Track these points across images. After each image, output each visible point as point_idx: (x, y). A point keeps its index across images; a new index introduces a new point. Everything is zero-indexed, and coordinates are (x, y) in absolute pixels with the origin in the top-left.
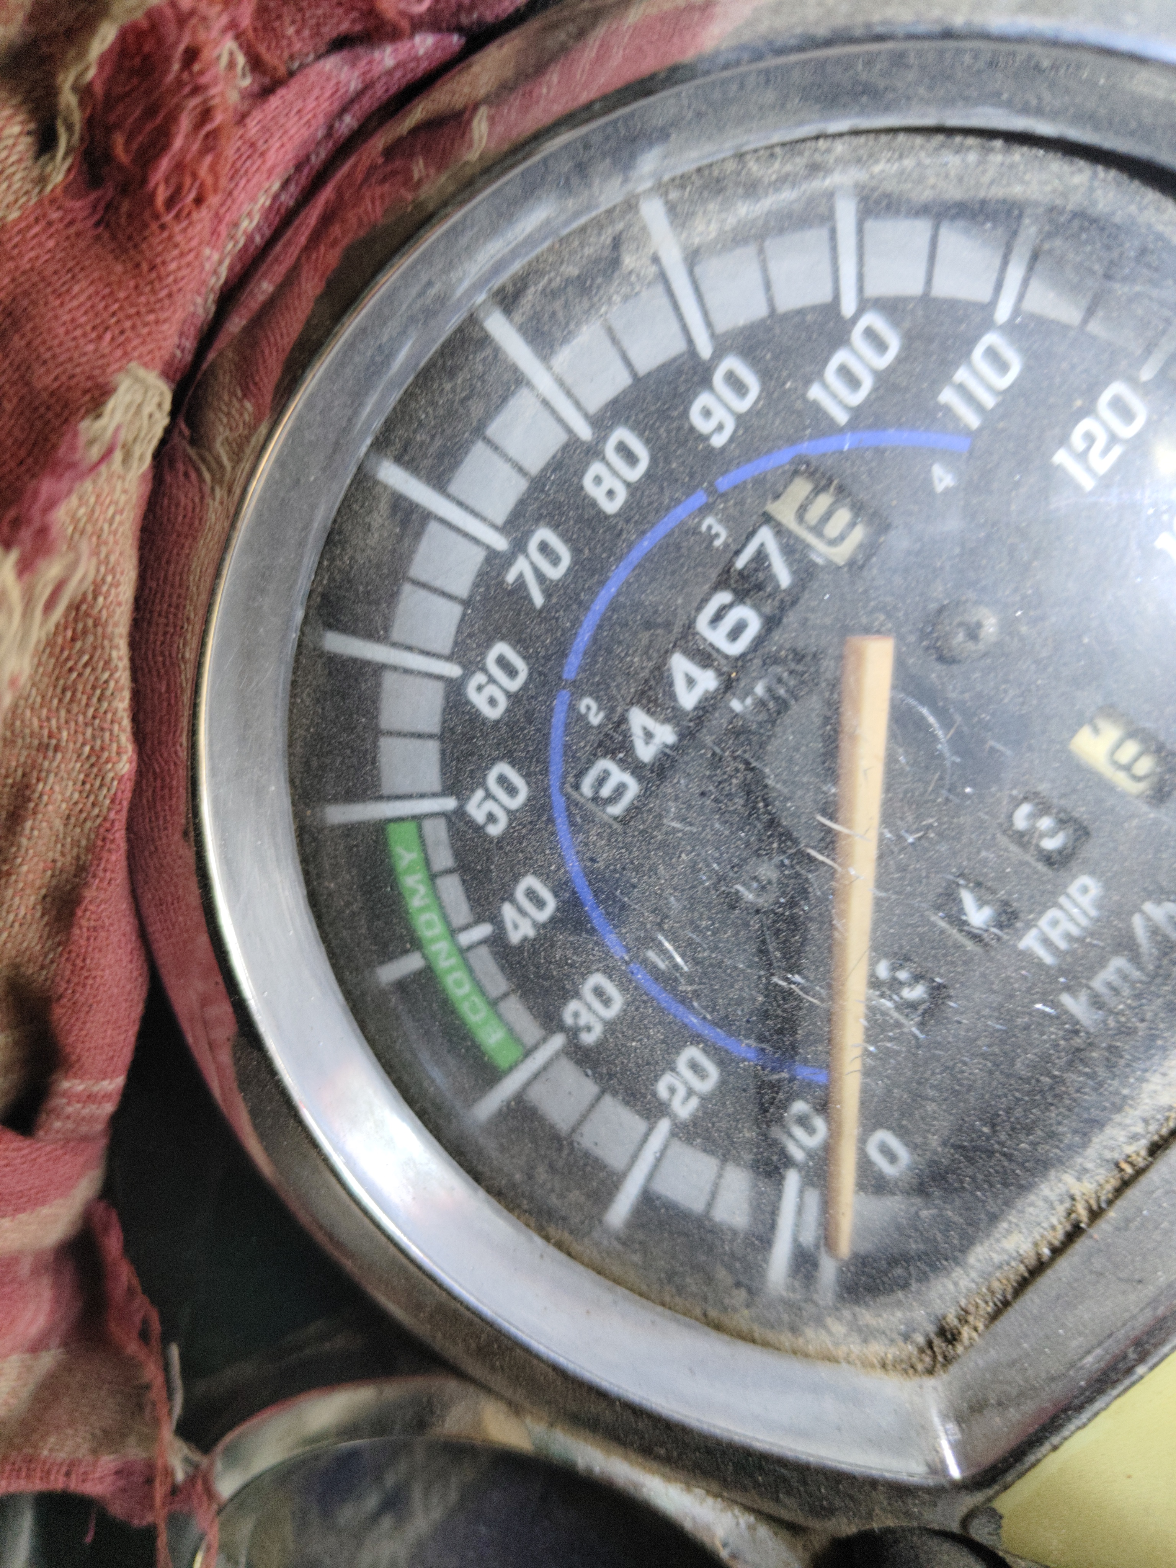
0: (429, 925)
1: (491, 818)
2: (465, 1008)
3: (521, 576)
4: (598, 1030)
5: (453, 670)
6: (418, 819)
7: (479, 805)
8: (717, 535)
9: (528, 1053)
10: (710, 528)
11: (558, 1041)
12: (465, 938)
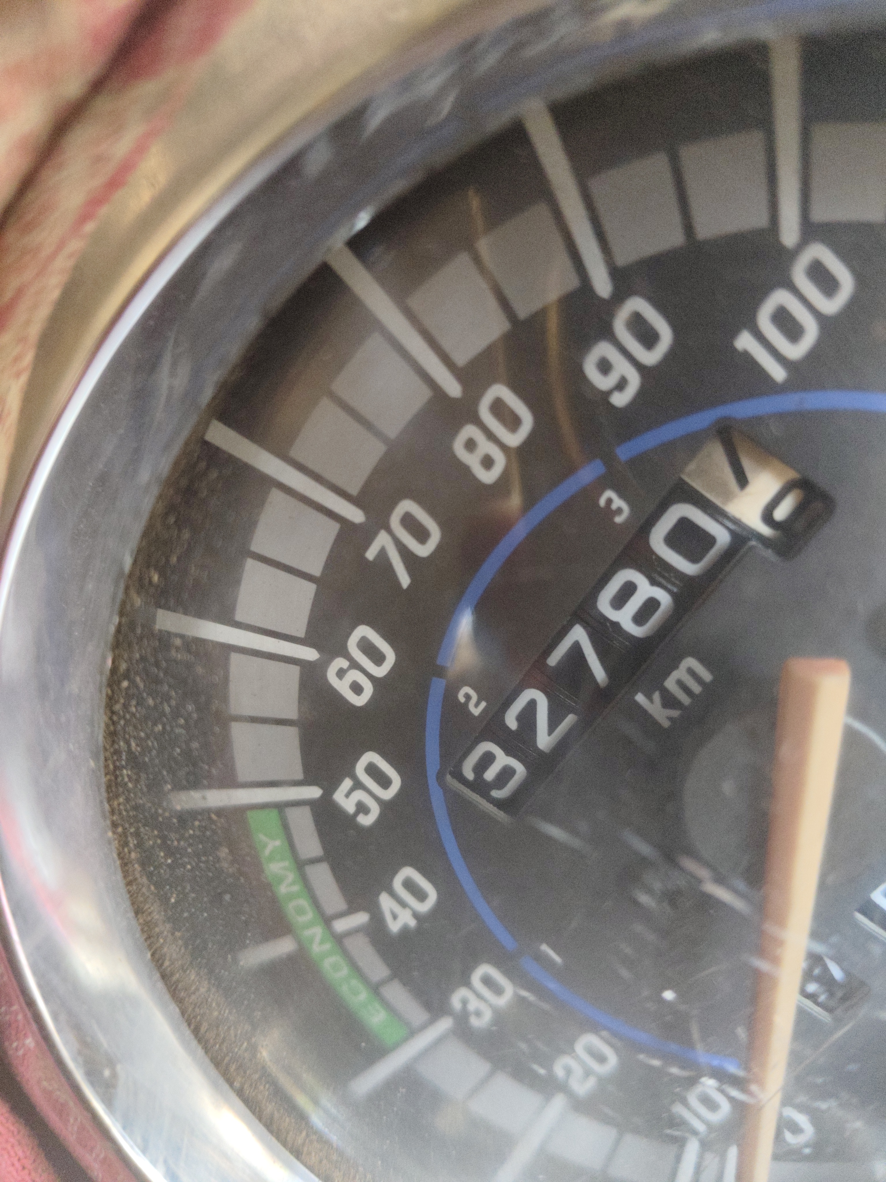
0: (300, 911)
1: (362, 808)
2: (344, 990)
3: (383, 553)
4: (488, 1016)
5: (310, 654)
6: (281, 807)
7: (347, 795)
8: (619, 511)
9: (412, 1033)
10: (609, 501)
11: (445, 1024)
12: (341, 925)
